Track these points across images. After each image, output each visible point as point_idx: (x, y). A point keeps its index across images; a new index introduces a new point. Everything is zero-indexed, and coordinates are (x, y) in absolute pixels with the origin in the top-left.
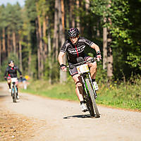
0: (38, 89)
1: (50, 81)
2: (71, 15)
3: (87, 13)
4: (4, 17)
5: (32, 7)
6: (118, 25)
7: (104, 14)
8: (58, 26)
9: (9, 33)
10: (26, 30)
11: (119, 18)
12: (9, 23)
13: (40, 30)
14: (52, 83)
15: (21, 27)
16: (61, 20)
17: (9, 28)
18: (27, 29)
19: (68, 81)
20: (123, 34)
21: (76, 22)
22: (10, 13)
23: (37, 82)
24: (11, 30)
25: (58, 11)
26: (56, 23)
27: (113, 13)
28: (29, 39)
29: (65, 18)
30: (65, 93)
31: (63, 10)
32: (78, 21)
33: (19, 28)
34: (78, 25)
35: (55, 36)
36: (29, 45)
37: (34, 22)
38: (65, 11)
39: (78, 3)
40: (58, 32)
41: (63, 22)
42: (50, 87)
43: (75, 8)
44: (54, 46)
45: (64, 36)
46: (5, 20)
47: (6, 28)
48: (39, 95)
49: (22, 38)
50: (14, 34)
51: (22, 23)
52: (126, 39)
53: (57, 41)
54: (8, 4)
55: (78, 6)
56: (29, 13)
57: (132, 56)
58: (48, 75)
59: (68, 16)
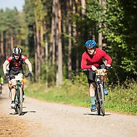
0: (34, 92)
1: (47, 84)
2: (67, 21)
3: (83, 19)
4: (3, 22)
5: (30, 12)
6: (113, 30)
7: (100, 20)
8: (55, 30)
9: (7, 37)
10: (24, 35)
11: (114, 24)
12: (7, 27)
13: (37, 34)
14: (49, 86)
15: (19, 31)
16: (58, 25)
17: (7, 33)
18: (25, 33)
19: (65, 85)
20: (118, 39)
21: (72, 27)
22: (8, 17)
23: (34, 84)
24: (9, 35)
25: (55, 16)
26: (53, 27)
27: (108, 18)
28: (27, 43)
29: (62, 23)
30: (61, 96)
31: (60, 16)
32: (75, 26)
33: (17, 32)
34: (74, 30)
35: (52, 40)
36: (27, 48)
37: (32, 27)
38: (62, 16)
39: (74, 8)
40: (55, 36)
41: (60, 27)
42: (47, 90)
43: (72, 14)
44: (51, 50)
45: (60, 40)
46: (4, 24)
47: (4, 32)
48: (36, 98)
49: (20, 42)
50: (12, 38)
51: (20, 27)
52: (121, 44)
53: (54, 45)
54: (7, 9)
55: (74, 12)
56: (27, 17)
57: (126, 60)
58: (45, 78)
59: (64, 21)
